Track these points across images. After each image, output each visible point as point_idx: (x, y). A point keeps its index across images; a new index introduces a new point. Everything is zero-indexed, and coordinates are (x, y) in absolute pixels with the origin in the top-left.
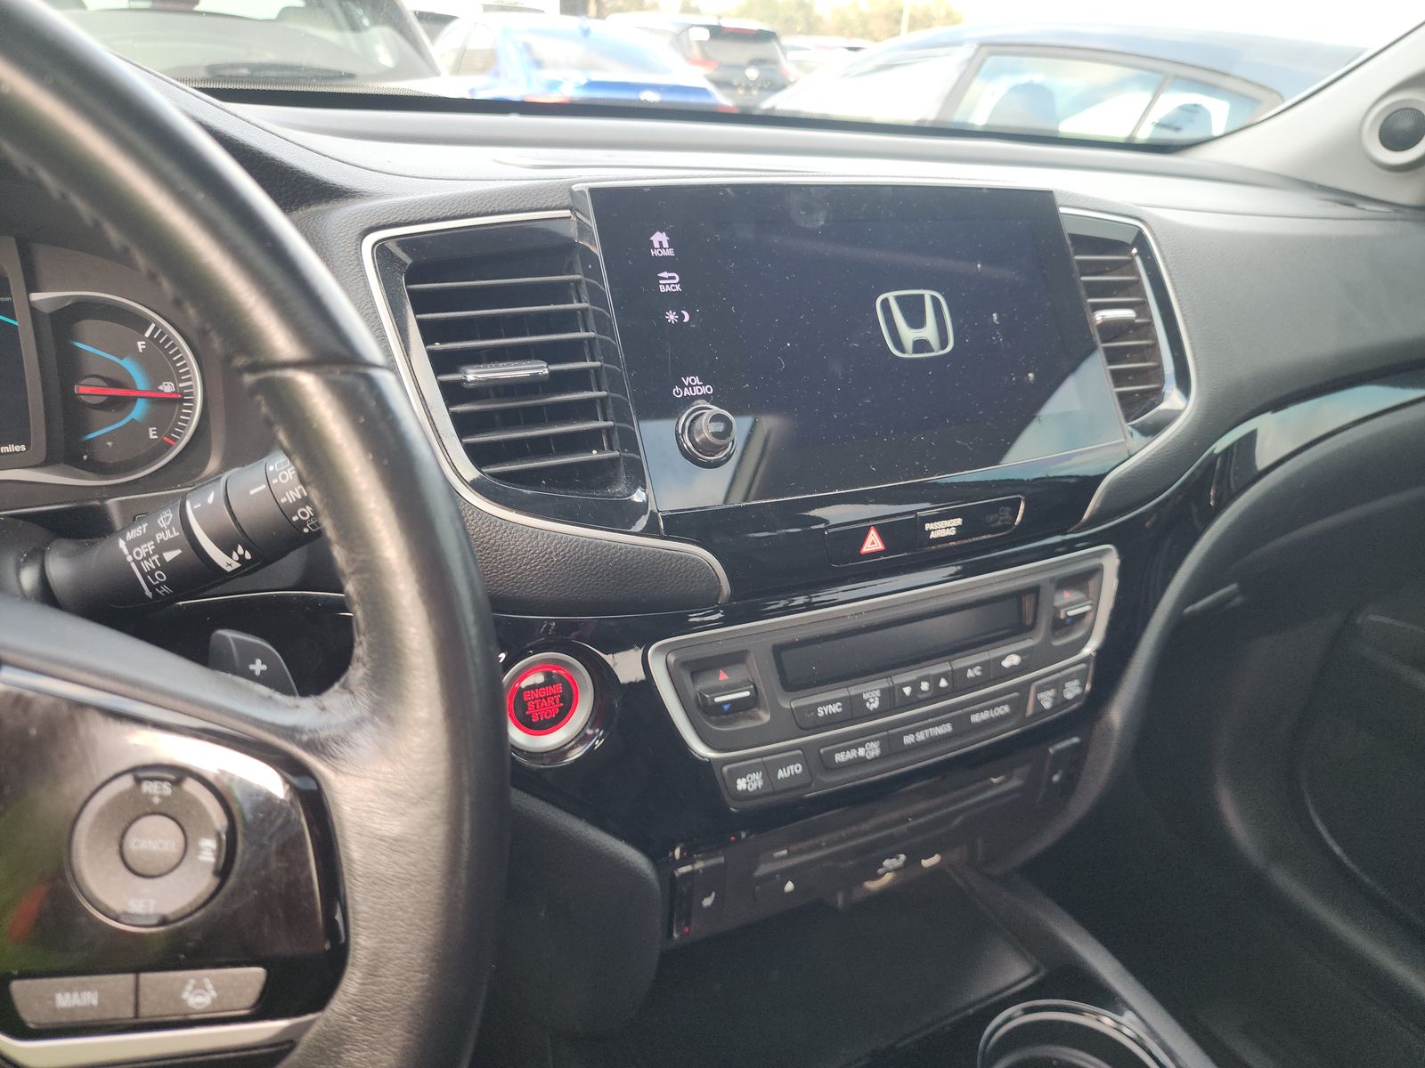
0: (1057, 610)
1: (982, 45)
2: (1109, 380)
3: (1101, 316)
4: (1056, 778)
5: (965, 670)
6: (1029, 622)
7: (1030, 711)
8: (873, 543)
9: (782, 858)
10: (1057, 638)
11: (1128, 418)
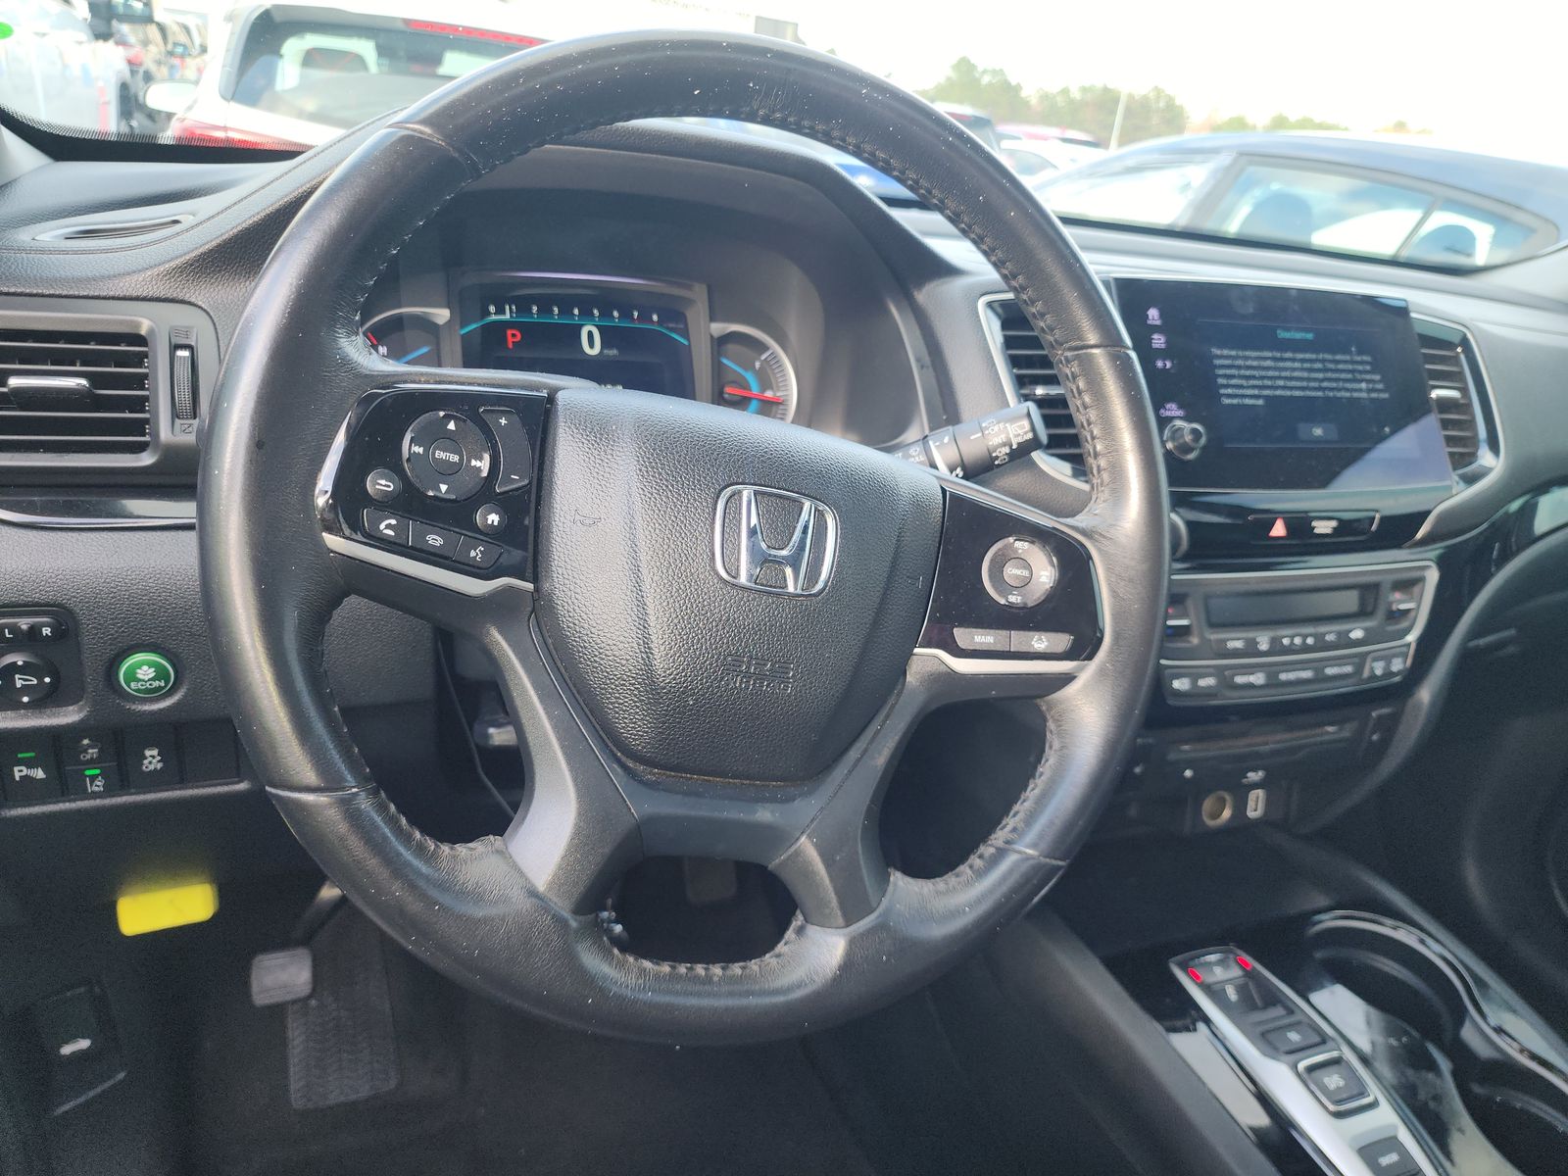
0: (1391, 604)
1: (1241, 154)
2: (1443, 442)
3: (1435, 394)
4: (1375, 737)
5: (1324, 634)
6: (1369, 609)
7: (1366, 674)
8: (1279, 530)
9: (1186, 752)
10: (1390, 625)
11: (1455, 469)
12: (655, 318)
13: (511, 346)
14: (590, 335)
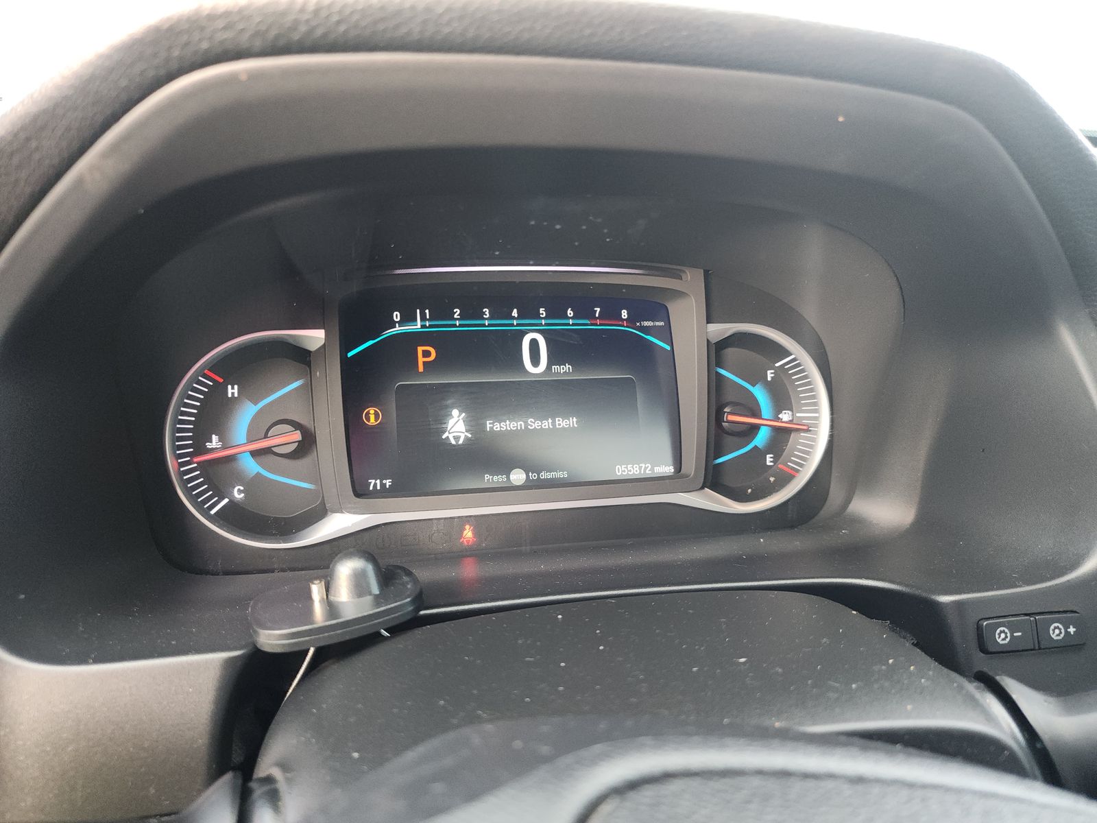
12: (624, 314)
13: (421, 369)
14: (534, 344)
